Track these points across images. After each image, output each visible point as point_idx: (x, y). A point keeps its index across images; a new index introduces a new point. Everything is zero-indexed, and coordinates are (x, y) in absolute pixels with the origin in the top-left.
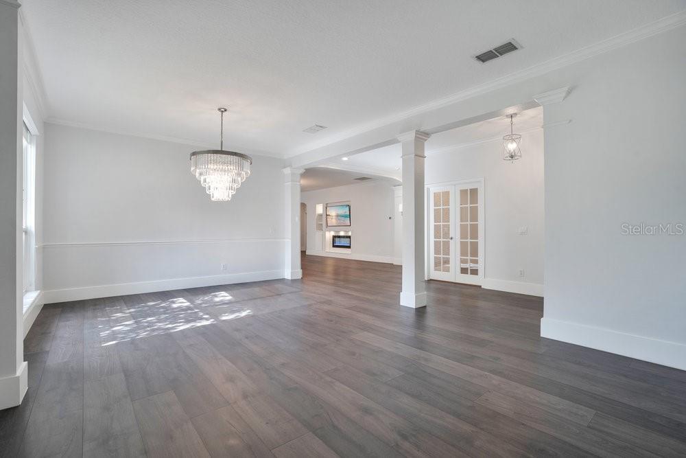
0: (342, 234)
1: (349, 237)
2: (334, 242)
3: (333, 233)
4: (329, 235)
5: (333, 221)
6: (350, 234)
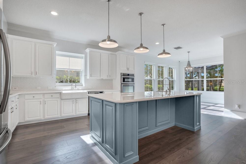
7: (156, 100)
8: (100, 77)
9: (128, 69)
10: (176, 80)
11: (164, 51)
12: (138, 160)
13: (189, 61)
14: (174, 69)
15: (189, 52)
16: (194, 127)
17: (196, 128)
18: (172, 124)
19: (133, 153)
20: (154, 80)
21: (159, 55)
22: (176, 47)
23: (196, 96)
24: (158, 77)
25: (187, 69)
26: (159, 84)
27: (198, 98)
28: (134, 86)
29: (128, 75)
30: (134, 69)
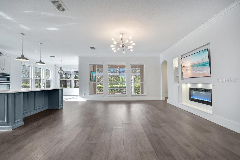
0: (200, 86)
1: (210, 91)
2: (190, 95)
3: (189, 86)
4: (186, 87)
5: (188, 73)
6: (210, 87)
7: (34, 91)
11: (41, 61)
12: (23, 124)
13: (61, 67)
14: (50, 71)
15: (61, 60)
16: (59, 107)
17: (60, 107)
18: (46, 108)
19: (20, 120)
20: (31, 79)
21: (36, 63)
23: (60, 89)
24: (36, 76)
25: (60, 72)
26: (36, 82)
27: (61, 90)
28: (9, 85)
29: (3, 74)
30: (10, 69)
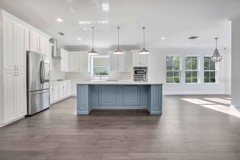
8: (118, 70)
9: (140, 63)
10: (218, 70)
12: (88, 114)
13: (216, 49)
15: (216, 39)
17: (153, 112)
22: (190, 37)
29: (140, 68)
30: (147, 63)
